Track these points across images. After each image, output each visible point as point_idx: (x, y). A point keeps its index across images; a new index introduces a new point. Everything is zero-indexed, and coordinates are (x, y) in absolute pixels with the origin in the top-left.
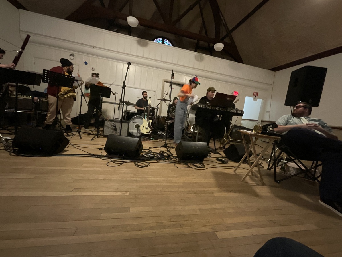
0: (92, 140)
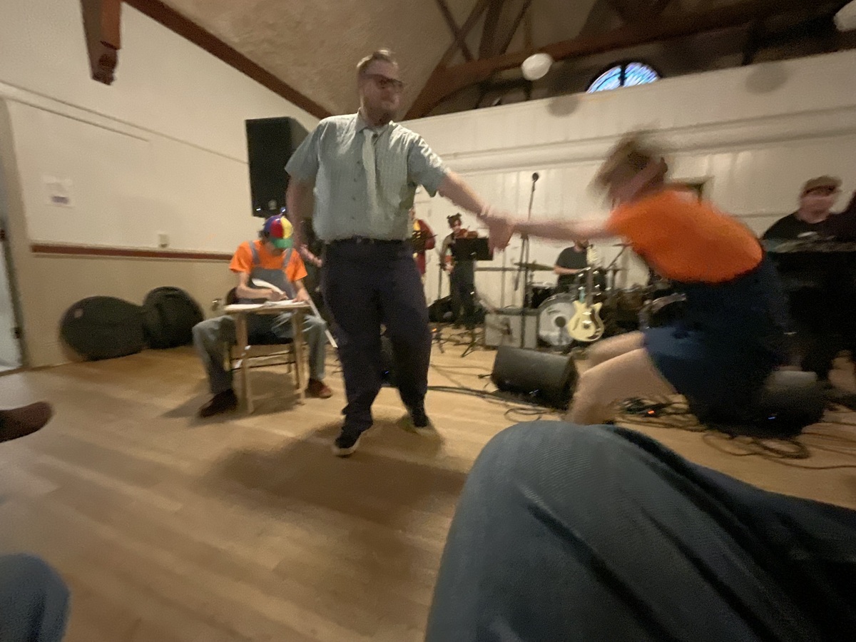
0: (463, 356)
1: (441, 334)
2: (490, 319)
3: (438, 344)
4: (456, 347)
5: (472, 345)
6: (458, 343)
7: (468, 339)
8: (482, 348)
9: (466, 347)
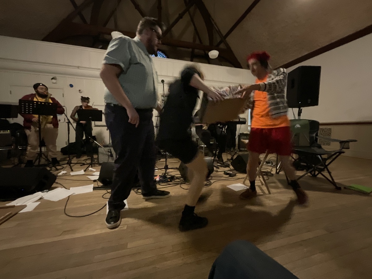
0: (85, 171)
1: (71, 161)
2: (101, 150)
3: (69, 167)
4: (81, 166)
5: (92, 165)
6: (84, 164)
7: (89, 162)
8: (97, 165)
9: (88, 166)
